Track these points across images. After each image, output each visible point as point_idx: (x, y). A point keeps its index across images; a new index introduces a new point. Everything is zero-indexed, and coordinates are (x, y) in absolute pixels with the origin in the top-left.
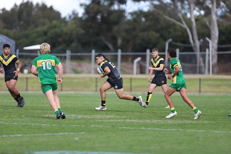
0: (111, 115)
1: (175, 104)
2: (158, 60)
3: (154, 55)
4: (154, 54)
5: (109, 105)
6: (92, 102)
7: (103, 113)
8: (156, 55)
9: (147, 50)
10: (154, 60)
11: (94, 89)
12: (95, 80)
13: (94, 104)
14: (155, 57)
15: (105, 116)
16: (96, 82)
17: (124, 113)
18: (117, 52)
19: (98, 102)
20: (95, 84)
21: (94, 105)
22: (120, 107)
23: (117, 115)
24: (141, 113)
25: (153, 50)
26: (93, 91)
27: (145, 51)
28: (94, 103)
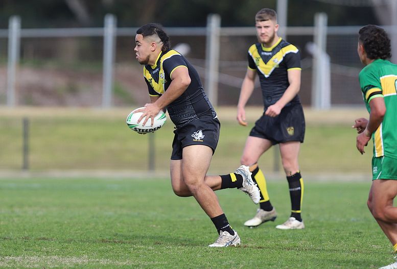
0: (79, 256)
1: (313, 216)
2: (275, 51)
3: (262, 34)
4: (264, 30)
5: (71, 219)
6: (12, 206)
7: (49, 249)
8: (270, 35)
9: (208, 19)
10: (260, 50)
11: (18, 159)
12: (20, 127)
13: (18, 216)
14: (266, 40)
15: (56, 257)
16: (26, 135)
17: (125, 249)
18: (101, 25)
19: (30, 206)
20: (19, 142)
21: (16, 219)
22: (112, 228)
23: (102, 253)
24: (187, 249)
25: (257, 16)
26: (14, 168)
27: (203, 23)
28: (17, 210)
